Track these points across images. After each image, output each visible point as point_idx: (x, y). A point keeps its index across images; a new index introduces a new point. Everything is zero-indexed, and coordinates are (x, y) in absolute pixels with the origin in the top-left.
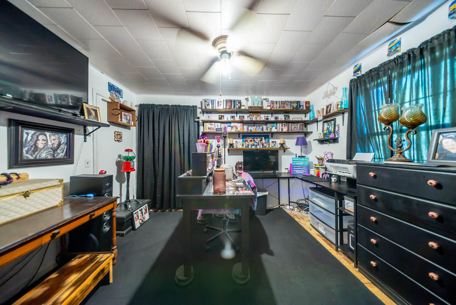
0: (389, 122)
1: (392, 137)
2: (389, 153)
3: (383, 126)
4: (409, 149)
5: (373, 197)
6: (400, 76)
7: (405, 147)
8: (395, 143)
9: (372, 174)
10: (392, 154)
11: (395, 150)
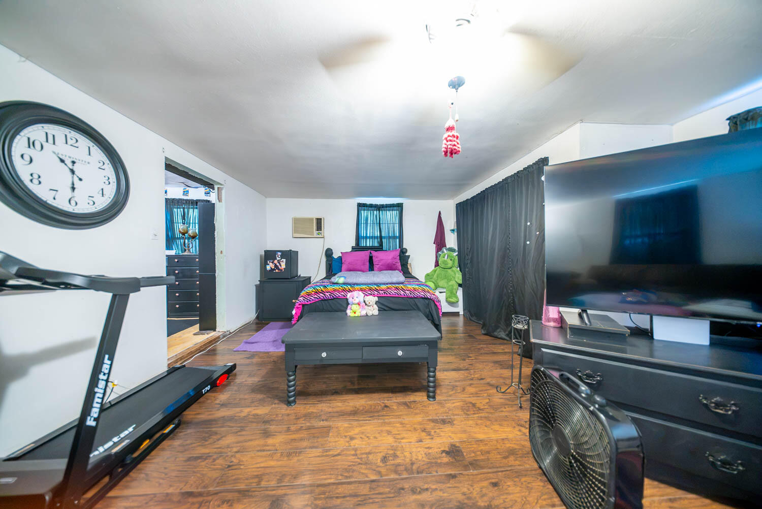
0: (183, 234)
1: (185, 242)
2: (183, 250)
3: (181, 235)
4: (192, 247)
5: (177, 272)
6: (189, 208)
7: (191, 246)
8: (186, 245)
9: (176, 260)
10: (185, 250)
11: (186, 248)
